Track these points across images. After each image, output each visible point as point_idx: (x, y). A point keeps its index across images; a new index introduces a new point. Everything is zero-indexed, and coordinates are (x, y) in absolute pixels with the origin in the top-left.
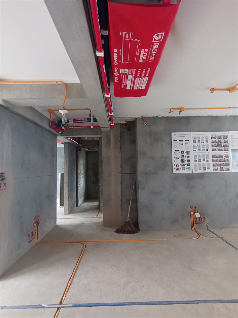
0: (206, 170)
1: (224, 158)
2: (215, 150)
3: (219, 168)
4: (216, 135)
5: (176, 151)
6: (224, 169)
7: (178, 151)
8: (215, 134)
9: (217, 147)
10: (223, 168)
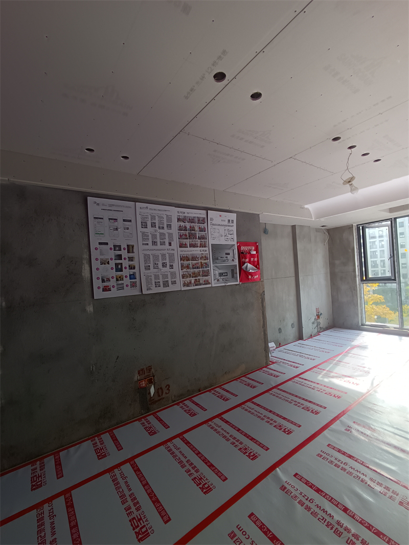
0: (168, 286)
1: (200, 261)
2: (186, 244)
3: (193, 280)
4: (186, 215)
5: (100, 244)
6: (201, 282)
7: (107, 244)
8: (184, 213)
9: (187, 239)
10: (199, 279)
